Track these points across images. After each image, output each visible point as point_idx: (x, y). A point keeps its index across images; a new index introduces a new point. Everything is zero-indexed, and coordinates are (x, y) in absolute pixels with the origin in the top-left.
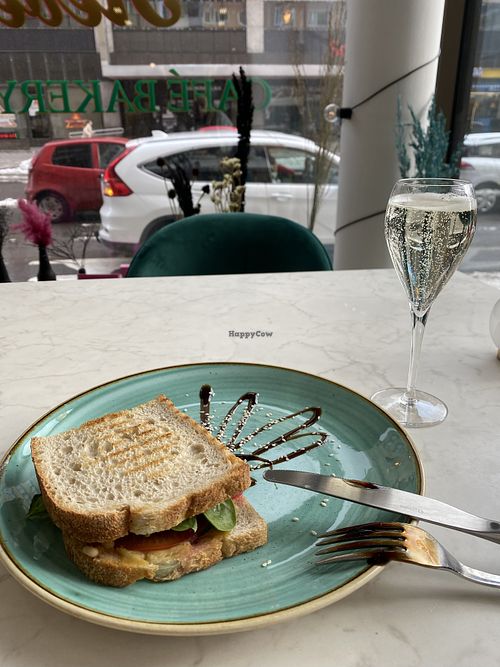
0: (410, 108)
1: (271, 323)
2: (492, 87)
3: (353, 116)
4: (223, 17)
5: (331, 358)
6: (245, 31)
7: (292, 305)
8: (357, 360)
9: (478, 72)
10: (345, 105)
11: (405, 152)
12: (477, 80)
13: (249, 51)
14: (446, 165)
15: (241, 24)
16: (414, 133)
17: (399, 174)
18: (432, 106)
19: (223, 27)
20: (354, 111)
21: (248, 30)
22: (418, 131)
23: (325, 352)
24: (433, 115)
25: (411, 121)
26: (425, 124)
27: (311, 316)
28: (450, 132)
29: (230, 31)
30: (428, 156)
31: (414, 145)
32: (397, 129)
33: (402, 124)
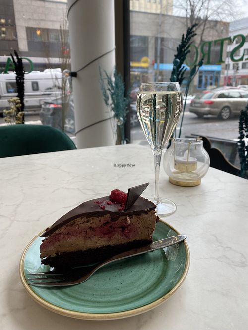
0: (105, 71)
1: (45, 179)
2: (137, 70)
3: (77, 76)
4: (4, 33)
5: (84, 194)
6: (17, 41)
7: (58, 168)
8: (99, 193)
9: (133, 64)
10: (73, 70)
11: (106, 92)
12: (133, 67)
13: (20, 50)
14: (125, 99)
15: (14, 37)
16: (108, 83)
17: (104, 102)
18: (115, 71)
19: (5, 37)
20: (78, 73)
21: (19, 40)
22: (110, 82)
23: (80, 191)
24: (115, 75)
25: (106, 77)
26: (113, 79)
27: (69, 173)
28: (124, 83)
29: (9, 40)
30: (116, 93)
31: (109, 89)
32: (100, 81)
33: (102, 78)
